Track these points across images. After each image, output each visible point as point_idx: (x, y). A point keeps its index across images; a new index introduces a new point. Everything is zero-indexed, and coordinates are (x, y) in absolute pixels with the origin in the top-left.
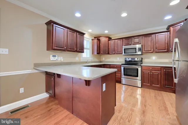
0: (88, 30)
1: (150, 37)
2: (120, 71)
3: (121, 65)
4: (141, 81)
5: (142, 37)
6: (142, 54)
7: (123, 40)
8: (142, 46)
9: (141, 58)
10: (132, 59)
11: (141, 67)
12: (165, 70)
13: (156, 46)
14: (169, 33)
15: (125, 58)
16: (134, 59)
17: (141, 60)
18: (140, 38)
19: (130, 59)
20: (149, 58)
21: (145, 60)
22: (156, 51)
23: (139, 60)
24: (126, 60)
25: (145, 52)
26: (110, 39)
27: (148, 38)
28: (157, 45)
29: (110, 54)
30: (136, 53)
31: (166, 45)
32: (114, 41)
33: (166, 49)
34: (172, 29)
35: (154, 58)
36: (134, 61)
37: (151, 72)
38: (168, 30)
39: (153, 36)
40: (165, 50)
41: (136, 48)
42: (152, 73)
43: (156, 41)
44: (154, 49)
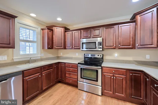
0: (31, 13)
1: (112, 29)
2: (77, 72)
3: (77, 64)
4: (101, 87)
5: (103, 29)
6: (103, 50)
7: (81, 31)
8: (103, 40)
9: (102, 55)
10: (91, 56)
11: (101, 68)
12: (131, 74)
13: (119, 40)
14: (134, 23)
15: (85, 54)
16: (94, 56)
17: (101, 57)
18: (101, 30)
19: (90, 56)
20: (110, 55)
21: (106, 58)
22: (120, 47)
23: (99, 57)
24: (85, 56)
25: (106, 47)
26: (66, 30)
27: (109, 29)
28: (121, 39)
29: (66, 49)
30: (96, 48)
31: (131, 39)
32: (71, 32)
33: (131, 44)
34: (139, 18)
35: (116, 55)
36: (94, 58)
37: (113, 76)
38: (133, 20)
39: (116, 27)
40: (130, 46)
41: (95, 42)
42: (115, 78)
43: (119, 33)
44: (117, 44)
